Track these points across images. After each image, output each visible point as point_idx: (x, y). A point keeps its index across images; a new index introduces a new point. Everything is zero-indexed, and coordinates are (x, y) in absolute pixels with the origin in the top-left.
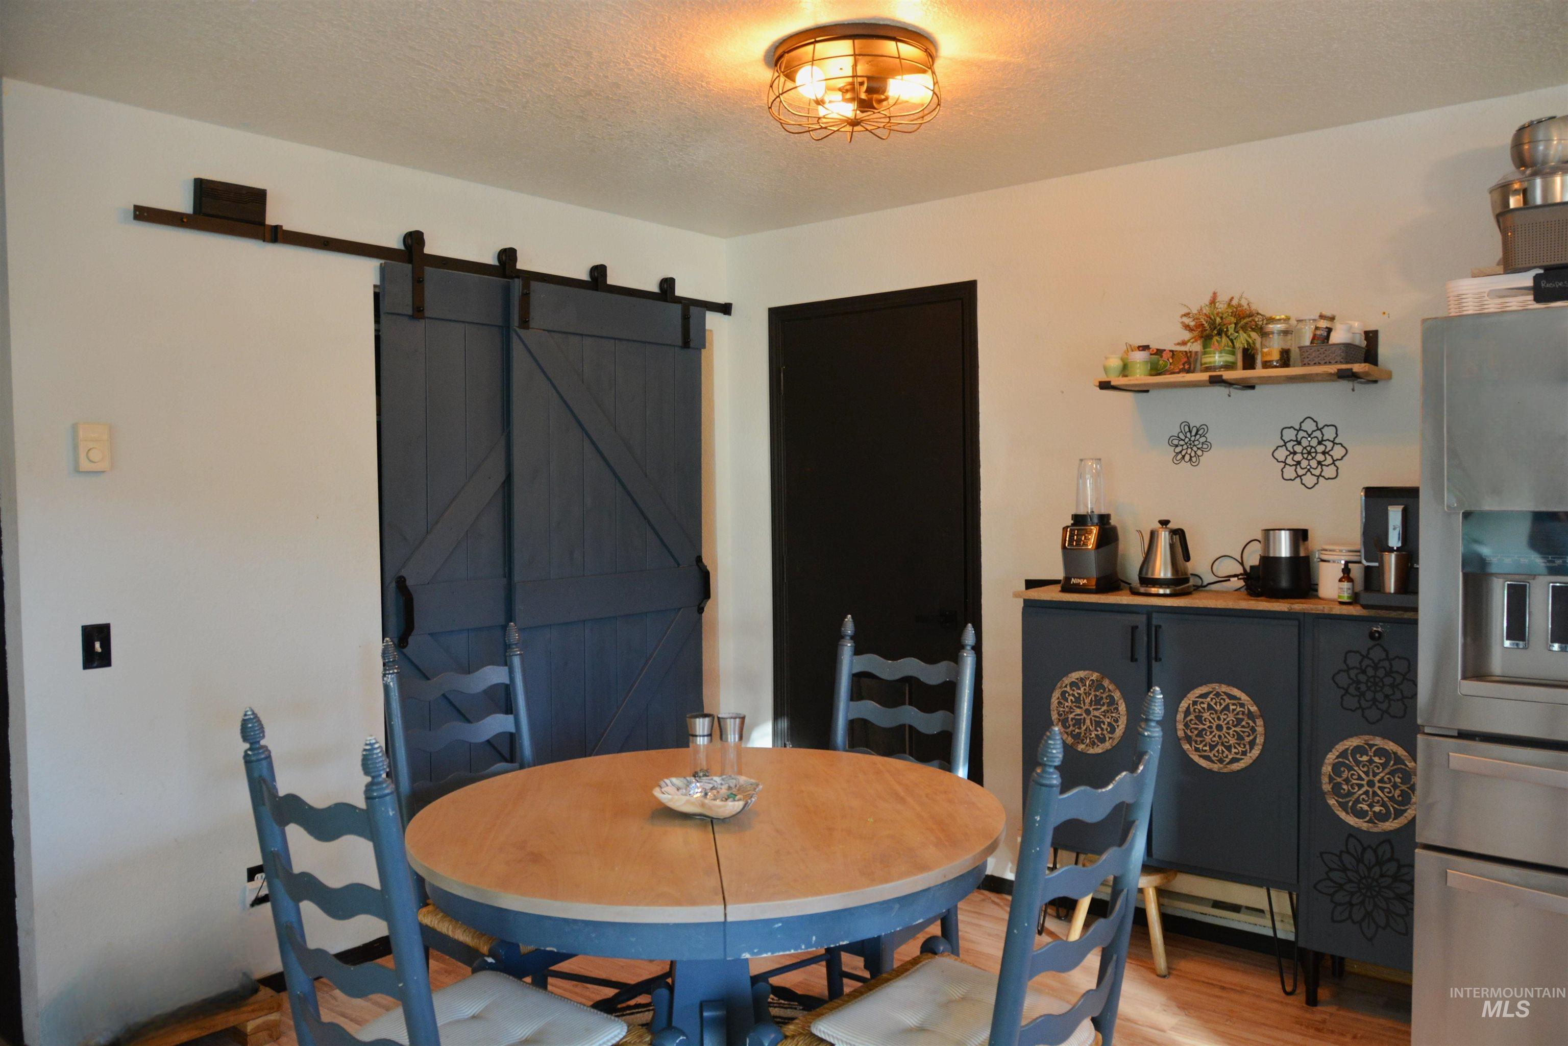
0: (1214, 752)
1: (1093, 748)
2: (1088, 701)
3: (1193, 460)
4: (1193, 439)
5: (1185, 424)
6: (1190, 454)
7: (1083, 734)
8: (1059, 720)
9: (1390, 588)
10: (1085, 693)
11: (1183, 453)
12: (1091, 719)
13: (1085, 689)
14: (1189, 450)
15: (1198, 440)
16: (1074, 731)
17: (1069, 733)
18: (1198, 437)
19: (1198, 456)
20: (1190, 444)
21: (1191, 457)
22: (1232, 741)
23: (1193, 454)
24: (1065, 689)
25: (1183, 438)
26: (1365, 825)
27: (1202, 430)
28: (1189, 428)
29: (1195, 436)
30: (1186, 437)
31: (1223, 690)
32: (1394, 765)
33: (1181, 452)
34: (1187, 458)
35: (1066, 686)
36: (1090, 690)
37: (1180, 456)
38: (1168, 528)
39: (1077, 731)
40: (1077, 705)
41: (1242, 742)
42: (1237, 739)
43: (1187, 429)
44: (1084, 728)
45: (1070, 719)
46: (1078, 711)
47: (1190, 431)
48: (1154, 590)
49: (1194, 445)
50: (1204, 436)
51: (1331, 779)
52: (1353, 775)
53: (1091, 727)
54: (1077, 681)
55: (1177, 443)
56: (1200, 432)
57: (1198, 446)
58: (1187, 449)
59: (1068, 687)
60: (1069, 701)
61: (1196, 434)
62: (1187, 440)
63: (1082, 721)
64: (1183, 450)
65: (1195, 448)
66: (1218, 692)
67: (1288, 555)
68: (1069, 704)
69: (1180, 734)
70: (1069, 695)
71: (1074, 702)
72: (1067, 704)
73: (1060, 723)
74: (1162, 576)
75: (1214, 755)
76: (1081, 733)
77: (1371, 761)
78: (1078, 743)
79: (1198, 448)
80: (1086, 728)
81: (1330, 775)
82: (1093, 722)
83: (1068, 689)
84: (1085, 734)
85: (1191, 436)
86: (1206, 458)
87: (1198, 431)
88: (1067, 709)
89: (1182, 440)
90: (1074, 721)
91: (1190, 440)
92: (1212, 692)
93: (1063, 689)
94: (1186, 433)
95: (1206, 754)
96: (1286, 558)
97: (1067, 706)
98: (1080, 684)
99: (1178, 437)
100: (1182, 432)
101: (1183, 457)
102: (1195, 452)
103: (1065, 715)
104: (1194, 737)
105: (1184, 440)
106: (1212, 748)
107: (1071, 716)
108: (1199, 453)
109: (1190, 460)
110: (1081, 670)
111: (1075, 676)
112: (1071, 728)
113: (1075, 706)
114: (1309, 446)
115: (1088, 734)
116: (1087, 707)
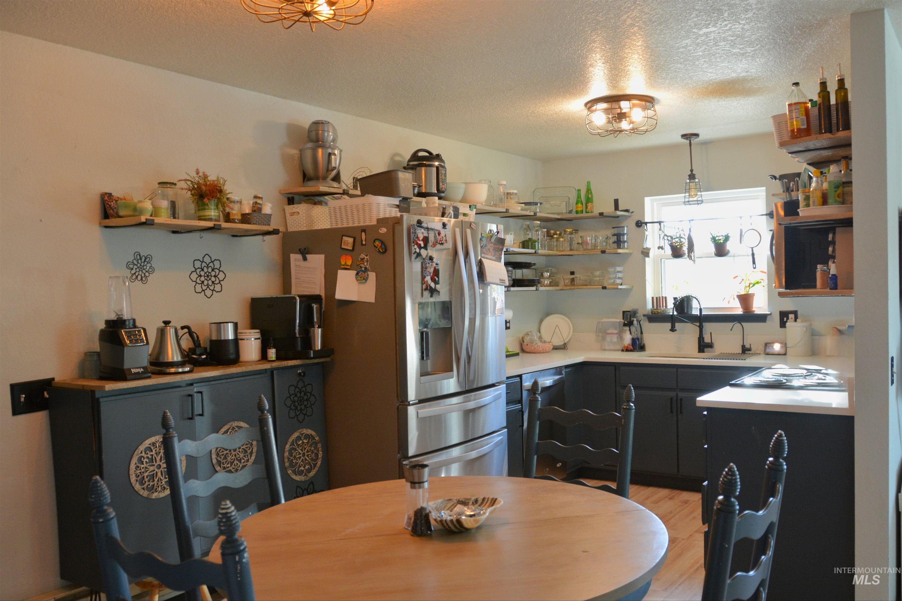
0: (233, 466)
1: (163, 492)
2: (158, 459)
3: (143, 280)
4: (142, 264)
5: (137, 253)
6: (141, 275)
7: (156, 485)
8: (137, 480)
9: (318, 346)
10: (156, 454)
11: (137, 274)
12: (161, 471)
13: (156, 450)
14: (140, 273)
15: (146, 265)
16: (149, 485)
17: (145, 488)
18: (146, 263)
19: (147, 277)
20: (141, 268)
21: (142, 277)
22: (242, 455)
23: (143, 275)
24: (141, 455)
25: (136, 263)
26: (303, 478)
27: (148, 259)
28: (140, 256)
29: (144, 262)
30: (138, 263)
31: (236, 425)
32: (311, 441)
33: (135, 273)
34: (139, 278)
35: (141, 453)
36: (160, 449)
37: (134, 277)
38: (172, 326)
39: (151, 484)
40: (151, 464)
41: (246, 454)
42: (244, 454)
43: (138, 258)
44: (156, 480)
45: (145, 477)
46: (152, 468)
47: (141, 259)
48: (173, 370)
49: (144, 269)
50: (149, 263)
51: (289, 459)
52: (297, 453)
53: (161, 477)
54: (149, 446)
55: (132, 267)
56: (147, 260)
57: (146, 270)
58: (139, 271)
59: (143, 452)
60: (144, 463)
61: (145, 261)
62: (139, 265)
63: (155, 475)
64: (136, 272)
65: (144, 271)
66: (233, 427)
67: (233, 338)
68: (145, 465)
69: (214, 461)
70: (144, 458)
71: (149, 463)
72: (142, 466)
73: (138, 483)
74: (175, 359)
75: (233, 468)
76: (154, 485)
77: (303, 442)
78: (153, 493)
79: (146, 271)
80: (158, 479)
81: (288, 457)
82: (163, 473)
83: (143, 454)
84: (157, 484)
85: (142, 263)
86: (152, 278)
87: (146, 259)
88: (143, 470)
89: (135, 265)
90: (149, 477)
91: (141, 265)
92: (230, 428)
93: (140, 455)
94: (138, 260)
95: (229, 469)
96: (232, 340)
97: (143, 468)
98: (152, 448)
99: (133, 263)
100: (135, 259)
101: (137, 277)
102: (144, 274)
103: (141, 475)
104: (222, 461)
105: (137, 265)
106: (232, 463)
107: (146, 474)
108: (147, 274)
109: (142, 279)
110: (152, 437)
111: (147, 443)
112: (147, 483)
113: (149, 466)
114: (208, 272)
115: (159, 484)
116: (158, 463)
